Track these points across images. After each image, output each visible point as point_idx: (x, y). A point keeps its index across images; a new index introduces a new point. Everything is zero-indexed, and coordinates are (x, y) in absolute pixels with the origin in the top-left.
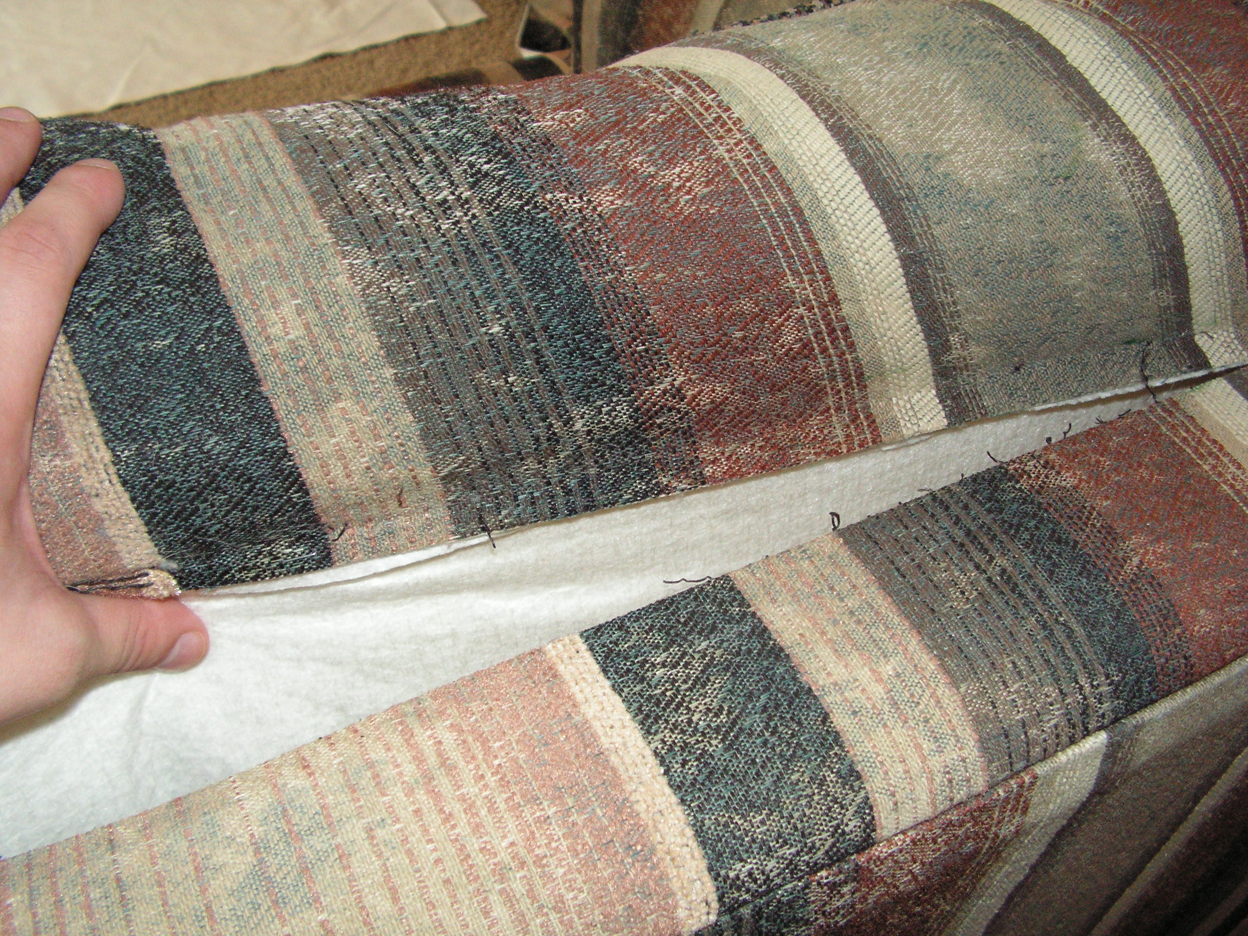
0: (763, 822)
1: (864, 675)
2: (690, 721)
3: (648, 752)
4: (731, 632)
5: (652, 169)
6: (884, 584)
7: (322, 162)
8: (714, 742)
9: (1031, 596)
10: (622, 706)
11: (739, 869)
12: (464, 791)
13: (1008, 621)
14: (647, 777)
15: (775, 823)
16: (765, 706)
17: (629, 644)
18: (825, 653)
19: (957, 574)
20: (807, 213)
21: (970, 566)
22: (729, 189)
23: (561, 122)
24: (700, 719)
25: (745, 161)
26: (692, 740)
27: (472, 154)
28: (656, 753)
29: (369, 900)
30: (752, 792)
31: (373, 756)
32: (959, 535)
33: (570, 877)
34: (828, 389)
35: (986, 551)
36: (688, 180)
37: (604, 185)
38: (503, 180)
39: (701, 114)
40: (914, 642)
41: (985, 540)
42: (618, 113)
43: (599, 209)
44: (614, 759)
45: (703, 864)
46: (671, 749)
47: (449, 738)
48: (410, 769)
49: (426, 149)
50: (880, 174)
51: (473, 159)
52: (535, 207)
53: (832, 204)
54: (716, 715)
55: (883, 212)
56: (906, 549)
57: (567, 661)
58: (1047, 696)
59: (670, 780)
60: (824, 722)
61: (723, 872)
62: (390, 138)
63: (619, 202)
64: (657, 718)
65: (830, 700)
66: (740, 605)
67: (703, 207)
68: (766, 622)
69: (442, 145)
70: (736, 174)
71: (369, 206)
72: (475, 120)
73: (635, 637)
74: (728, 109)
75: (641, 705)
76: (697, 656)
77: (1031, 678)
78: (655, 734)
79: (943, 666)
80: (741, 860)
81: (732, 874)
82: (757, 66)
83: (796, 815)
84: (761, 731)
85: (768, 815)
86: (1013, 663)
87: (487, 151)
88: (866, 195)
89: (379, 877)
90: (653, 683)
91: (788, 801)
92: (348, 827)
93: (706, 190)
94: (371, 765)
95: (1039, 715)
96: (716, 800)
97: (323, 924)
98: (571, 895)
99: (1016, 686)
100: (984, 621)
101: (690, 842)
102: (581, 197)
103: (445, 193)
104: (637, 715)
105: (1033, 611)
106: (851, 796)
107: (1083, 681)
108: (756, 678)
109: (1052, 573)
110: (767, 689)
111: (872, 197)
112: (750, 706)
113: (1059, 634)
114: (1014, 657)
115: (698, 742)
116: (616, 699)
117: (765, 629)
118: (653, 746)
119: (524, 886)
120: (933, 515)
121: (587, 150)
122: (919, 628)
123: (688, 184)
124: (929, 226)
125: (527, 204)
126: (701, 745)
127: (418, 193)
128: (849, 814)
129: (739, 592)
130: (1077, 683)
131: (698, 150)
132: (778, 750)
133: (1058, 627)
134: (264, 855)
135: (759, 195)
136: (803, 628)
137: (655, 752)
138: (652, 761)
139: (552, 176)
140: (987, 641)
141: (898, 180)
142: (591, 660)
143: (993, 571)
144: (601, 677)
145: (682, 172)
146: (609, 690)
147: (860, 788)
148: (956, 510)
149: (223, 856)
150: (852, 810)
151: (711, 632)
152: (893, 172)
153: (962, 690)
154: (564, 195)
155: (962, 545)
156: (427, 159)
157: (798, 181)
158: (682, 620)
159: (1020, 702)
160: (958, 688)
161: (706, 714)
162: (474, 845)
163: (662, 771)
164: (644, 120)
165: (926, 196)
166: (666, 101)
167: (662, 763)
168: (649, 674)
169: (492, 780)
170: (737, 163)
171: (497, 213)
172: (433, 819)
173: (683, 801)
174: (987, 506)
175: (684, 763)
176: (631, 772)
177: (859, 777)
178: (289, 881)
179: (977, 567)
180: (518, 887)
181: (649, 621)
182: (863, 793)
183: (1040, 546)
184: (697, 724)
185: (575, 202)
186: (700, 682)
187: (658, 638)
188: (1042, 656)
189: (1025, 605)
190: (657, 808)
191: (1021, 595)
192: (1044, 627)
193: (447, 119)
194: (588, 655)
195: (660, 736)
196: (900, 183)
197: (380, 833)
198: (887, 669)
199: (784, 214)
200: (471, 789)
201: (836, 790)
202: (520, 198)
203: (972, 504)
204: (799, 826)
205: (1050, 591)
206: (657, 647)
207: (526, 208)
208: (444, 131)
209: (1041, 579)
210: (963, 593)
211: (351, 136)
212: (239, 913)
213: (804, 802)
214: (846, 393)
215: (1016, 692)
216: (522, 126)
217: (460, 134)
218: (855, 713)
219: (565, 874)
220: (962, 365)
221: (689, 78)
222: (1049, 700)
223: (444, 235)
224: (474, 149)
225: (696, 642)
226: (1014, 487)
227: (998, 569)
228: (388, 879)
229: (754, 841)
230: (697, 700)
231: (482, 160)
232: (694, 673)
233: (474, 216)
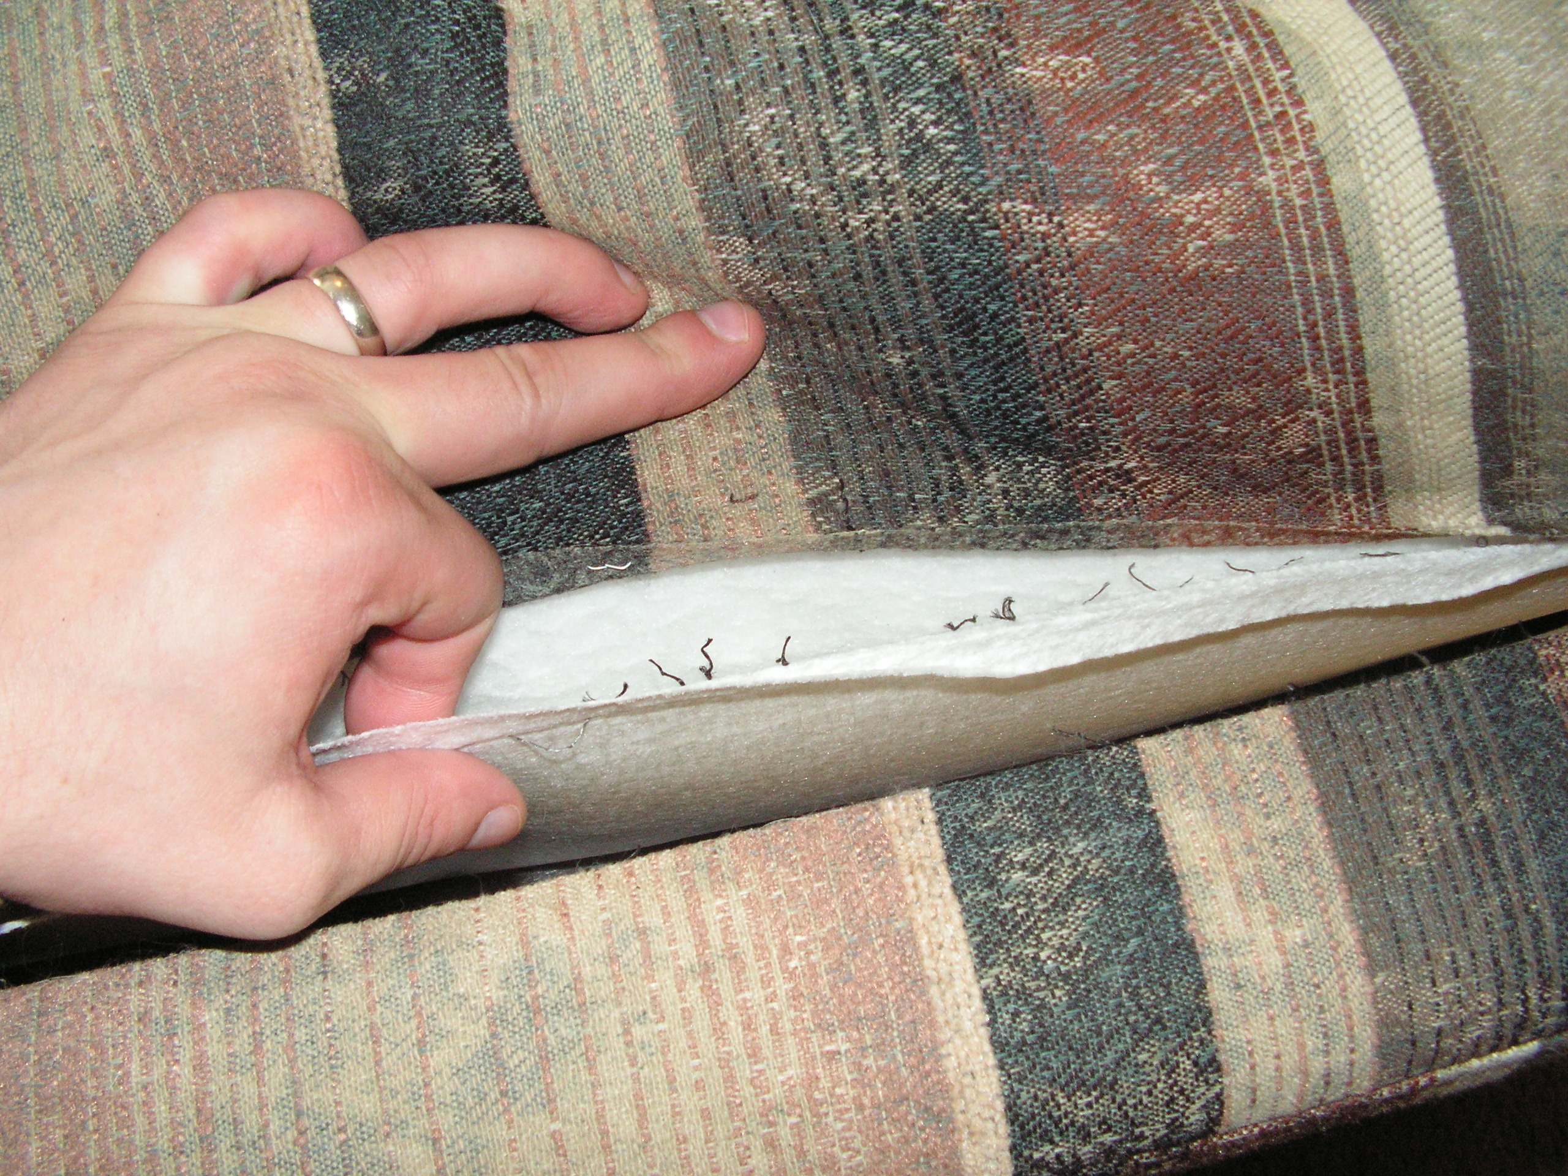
0: (1089, 1105)
1: (1265, 935)
2: (1036, 958)
3: (976, 992)
4: (1118, 833)
5: (1162, 190)
6: (1326, 806)
7: (707, 69)
8: (1058, 993)
9: (1506, 864)
10: (958, 919)
11: (1047, 1152)
12: (747, 995)
13: (1467, 896)
14: (968, 1026)
15: (1106, 1107)
16: (1131, 955)
17: (989, 823)
18: (1225, 891)
19: (1422, 811)
20: (1360, 294)
21: (1443, 803)
22: (1264, 243)
23: (1055, 72)
24: (1049, 958)
25: (1298, 202)
26: (1033, 985)
27: (918, 101)
28: (985, 995)
29: (611, 1115)
30: (1087, 1068)
31: (646, 919)
32: (1444, 749)
33: (848, 1134)
34: (1333, 500)
35: (1469, 783)
36: (1211, 214)
37: (1088, 203)
38: (948, 163)
39: (1258, 101)
40: (1339, 901)
41: (1473, 765)
42: (1139, 77)
43: (1072, 239)
44: (934, 991)
45: (1007, 1143)
46: (1004, 994)
47: (740, 916)
48: (687, 952)
49: (856, 72)
50: (1486, 252)
51: (916, 110)
52: (984, 220)
53: (1401, 287)
54: (1071, 956)
55: (1470, 308)
56: (1371, 757)
57: (907, 834)
58: (1480, 1003)
59: (994, 1034)
60: (1197, 993)
61: (1026, 1153)
62: (809, 39)
63: (1102, 234)
64: (999, 943)
65: (1213, 963)
66: (1139, 796)
67: (1219, 262)
68: (1165, 831)
69: (879, 69)
70: (1279, 220)
71: (757, 170)
72: (935, 36)
73: (998, 814)
74: (1299, 103)
75: (984, 921)
76: (1068, 862)
77: (1469, 980)
78: (991, 966)
79: (1364, 942)
80: (1052, 1142)
81: (1036, 1155)
82: (1362, 26)
83: (1131, 1102)
84: (1119, 989)
85: (1097, 1099)
86: (1453, 954)
87: (940, 102)
88: (1454, 280)
89: (627, 1087)
90: (1004, 892)
91: (1125, 1083)
92: (602, 1013)
93: (1229, 237)
94: (642, 932)
95: (1462, 1023)
96: (1042, 1070)
97: (553, 1135)
98: (845, 1156)
99: (1446, 987)
100: (1435, 890)
101: (998, 1117)
102: (1050, 215)
103: (866, 167)
104: (975, 933)
105: (1502, 889)
106: (1202, 1090)
107: (1532, 992)
108: (1132, 913)
109: (1542, 836)
110: (1140, 932)
111: (1461, 286)
112: (1114, 951)
113: (1524, 929)
114: (1457, 949)
115: (1039, 989)
116: (955, 908)
117: (1160, 840)
118: (984, 982)
119: (793, 1136)
120: (1419, 710)
121: (1080, 136)
122: (1352, 883)
123: (1207, 223)
124: (1530, 337)
125: (972, 212)
126: (1041, 994)
127: (827, 159)
128: (1194, 1108)
129: (1142, 775)
130: (1523, 992)
131: (1237, 170)
132: (1132, 1019)
133: (1526, 916)
134: (500, 1029)
135: (1300, 260)
136: (1209, 849)
137: (984, 991)
138: (978, 1003)
139: (1020, 172)
140: (1428, 920)
141: (1508, 265)
142: (936, 841)
143: (1470, 817)
144: (942, 869)
145: (1205, 201)
146: (948, 891)
147: (1216, 1081)
148: (1452, 707)
149: (450, 1021)
150: (1199, 1104)
151: (1094, 827)
152: (1505, 252)
153: (1378, 980)
154: (1028, 207)
155: (1442, 765)
156: (853, 95)
157: (1363, 247)
158: (1062, 801)
159: (1444, 1007)
160: (1373, 975)
161: (1059, 951)
162: (744, 1071)
163: (987, 1018)
164: (1172, 99)
165: (1542, 294)
166: (1214, 68)
167: (991, 1009)
168: (1003, 876)
169: (782, 987)
170: (1287, 204)
171: (928, 217)
172: (702, 1023)
173: (1001, 1066)
174: (1493, 711)
175: (1016, 1014)
176: (950, 1015)
177: (1218, 1069)
178: (524, 1069)
179: (1452, 803)
180: (784, 1133)
181: (1020, 793)
182: (1217, 1089)
183: (1541, 792)
184: (1045, 962)
185: (1040, 223)
186: (1060, 905)
187: (1025, 822)
188: (1492, 953)
189: (1495, 878)
190: (970, 1068)
191: (1494, 863)
192: (1509, 915)
193: (896, 21)
194: (934, 829)
195: (995, 971)
196: (1511, 269)
197: (638, 1031)
198: (1294, 935)
199: (1326, 294)
200: (755, 994)
201: (1185, 1080)
202: (965, 200)
203: (1476, 704)
204: (1131, 1114)
205: (1533, 864)
206: (1021, 835)
207: (971, 218)
208: (888, 43)
209: (1527, 842)
210: (1422, 841)
211: (757, 22)
212: (461, 1099)
213: (1144, 1089)
214: (1359, 511)
215: (1447, 993)
216: (999, 65)
217: (908, 57)
218: (1238, 987)
219: (843, 1129)
220: (1523, 493)
221: (1259, 28)
222: (1481, 1009)
223: (849, 237)
224: (921, 92)
225: (1072, 840)
226: (1537, 688)
227: (1477, 815)
228: (638, 1096)
229: (1073, 1123)
230: (1052, 928)
231: (928, 117)
232: (1059, 888)
233: (896, 218)
